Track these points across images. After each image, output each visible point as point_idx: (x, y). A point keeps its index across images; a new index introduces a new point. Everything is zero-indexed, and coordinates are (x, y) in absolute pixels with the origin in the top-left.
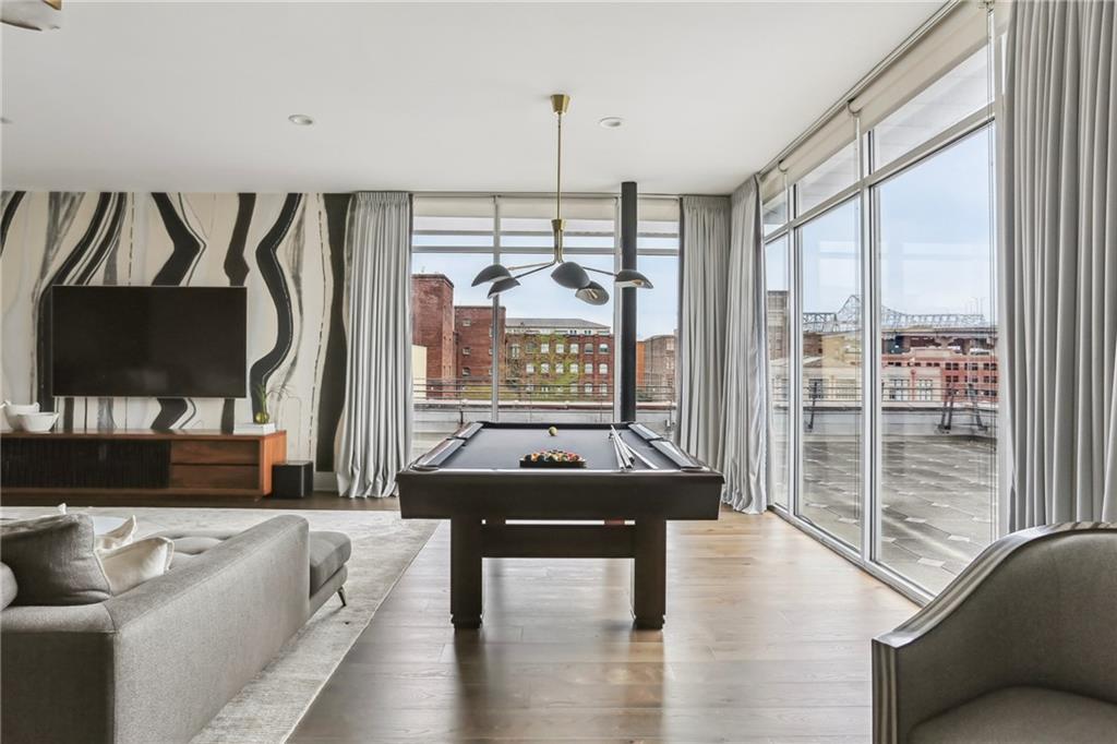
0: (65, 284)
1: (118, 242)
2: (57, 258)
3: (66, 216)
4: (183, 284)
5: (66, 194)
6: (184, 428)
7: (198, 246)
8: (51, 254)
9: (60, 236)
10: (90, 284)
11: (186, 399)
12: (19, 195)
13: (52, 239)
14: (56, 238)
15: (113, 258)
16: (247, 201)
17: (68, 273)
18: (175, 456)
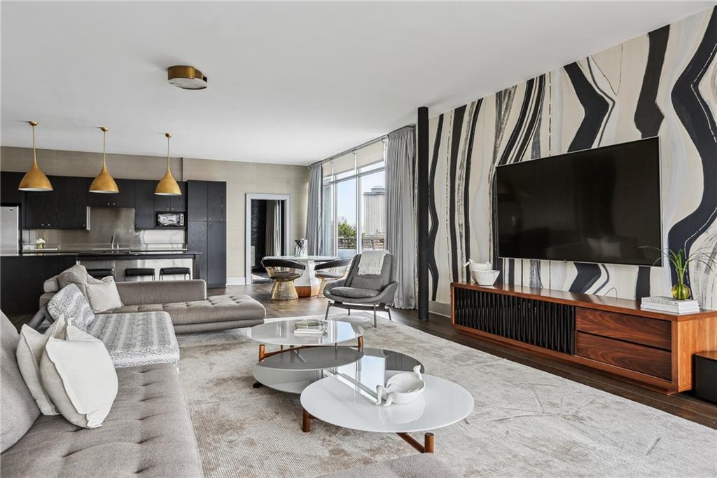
0: (507, 163)
1: (540, 120)
2: (501, 145)
3: (506, 109)
4: (595, 146)
5: (506, 90)
6: (598, 294)
7: (607, 105)
8: (498, 143)
9: (503, 126)
10: (523, 161)
11: (600, 265)
12: (480, 101)
13: (499, 131)
14: (501, 129)
15: (538, 135)
16: (659, 39)
17: (509, 155)
18: (580, 324)
